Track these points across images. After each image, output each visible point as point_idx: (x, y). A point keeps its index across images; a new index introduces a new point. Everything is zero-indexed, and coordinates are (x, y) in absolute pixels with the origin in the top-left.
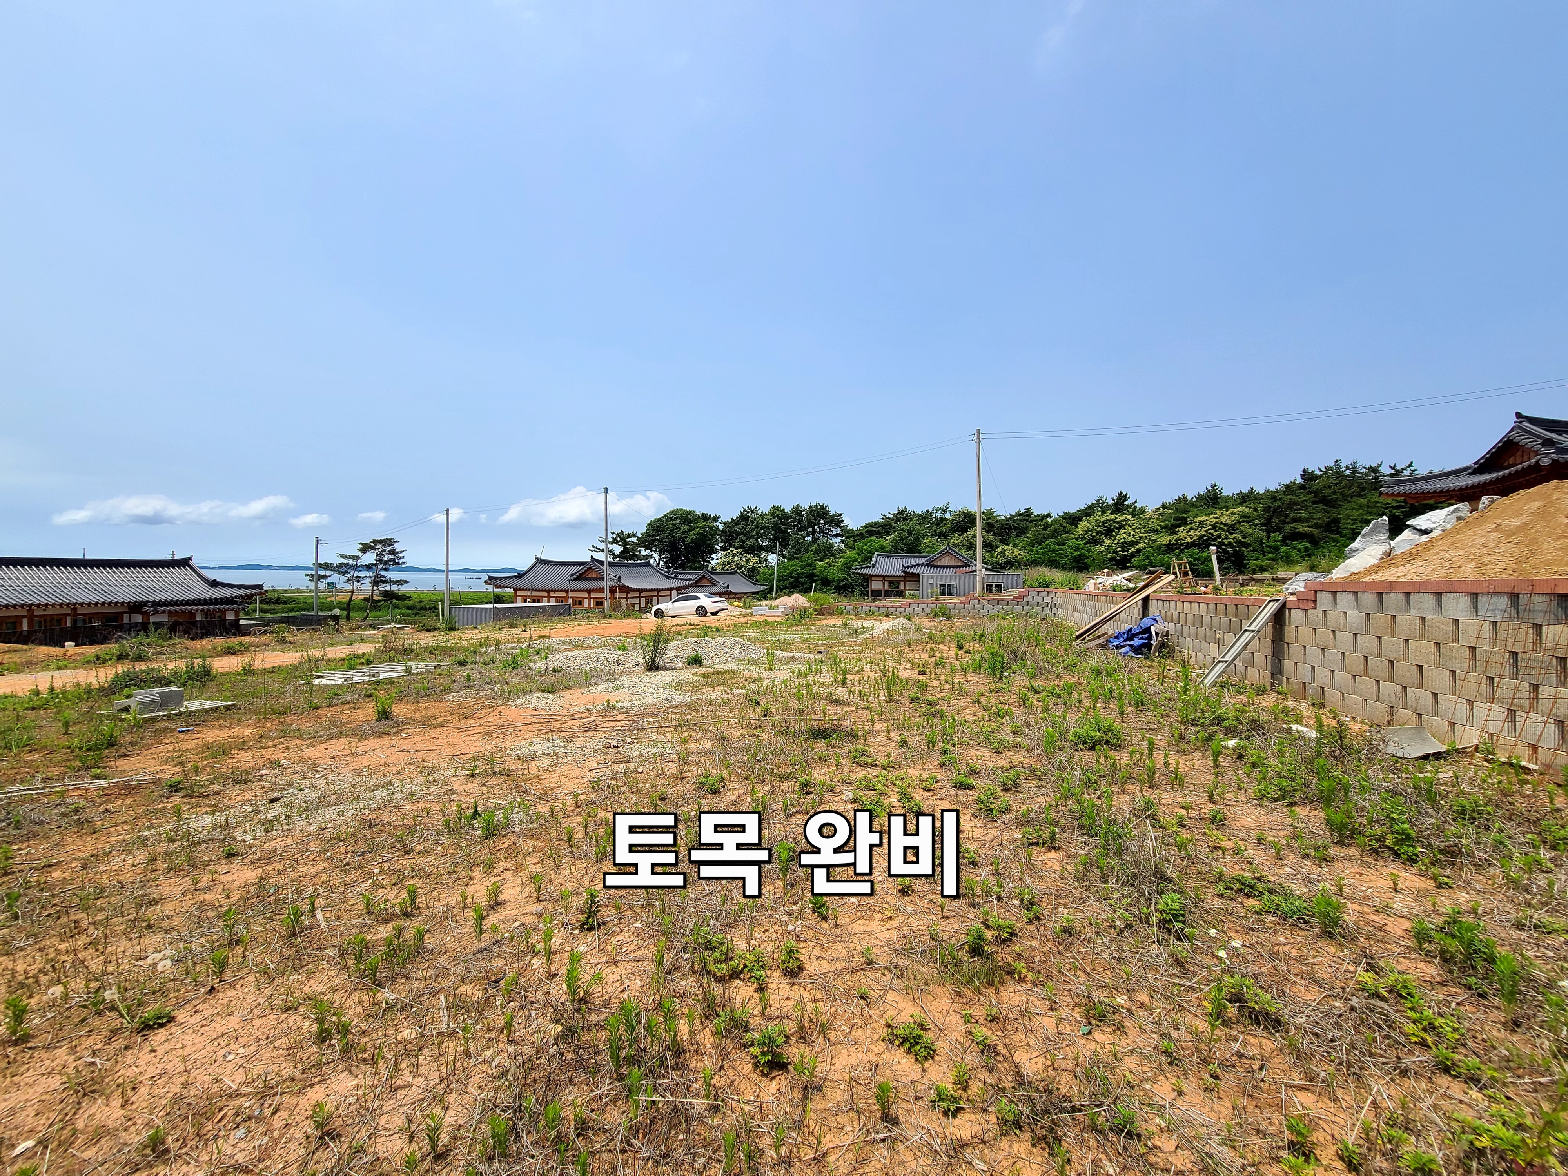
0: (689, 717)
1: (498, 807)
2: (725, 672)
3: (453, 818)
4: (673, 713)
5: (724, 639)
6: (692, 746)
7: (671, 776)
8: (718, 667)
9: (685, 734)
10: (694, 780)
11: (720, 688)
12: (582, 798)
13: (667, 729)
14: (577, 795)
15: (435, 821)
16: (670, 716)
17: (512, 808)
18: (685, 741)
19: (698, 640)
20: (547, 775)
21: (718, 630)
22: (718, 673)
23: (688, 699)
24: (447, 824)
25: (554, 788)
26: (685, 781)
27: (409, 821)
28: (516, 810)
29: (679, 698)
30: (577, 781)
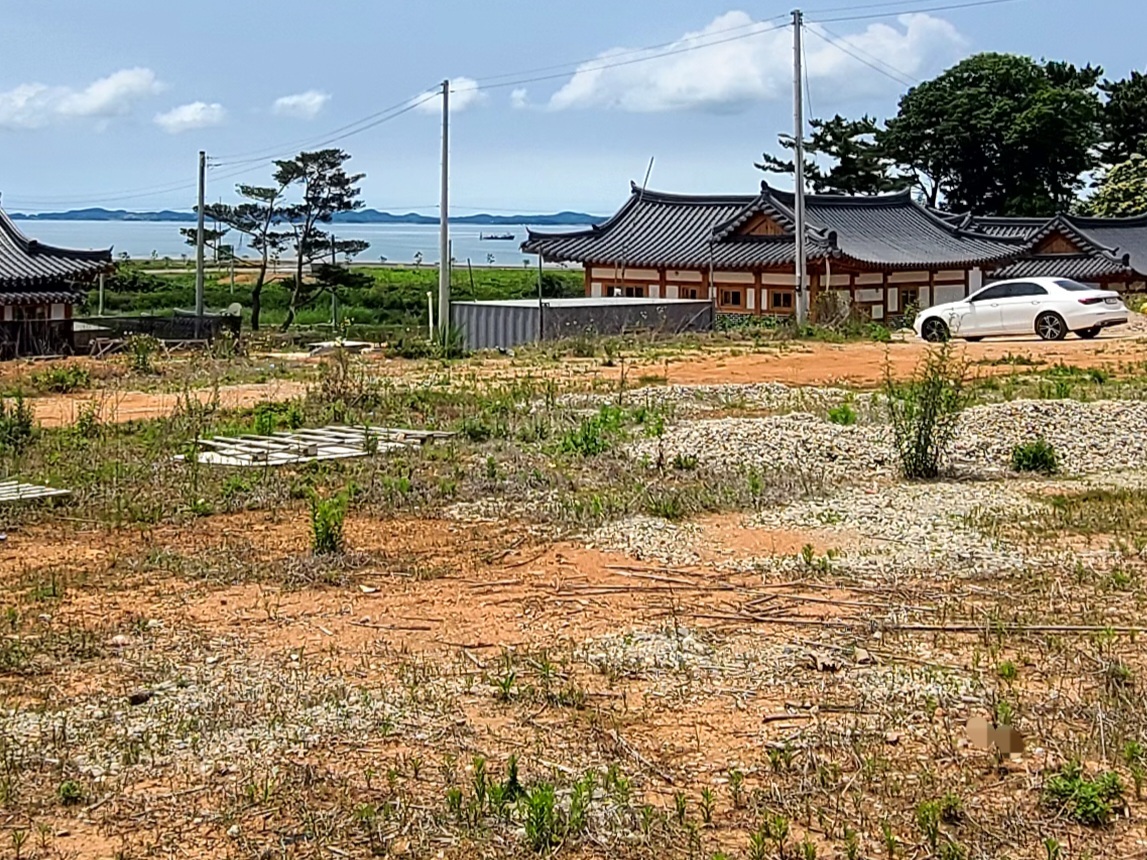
0: (1019, 610)
1: (559, 778)
2: (1122, 496)
3: (468, 790)
4: (975, 595)
5: (1116, 405)
6: (1029, 688)
7: (974, 761)
8: (1101, 481)
9: (1010, 656)
10: (1035, 781)
11: (1108, 539)
12: (749, 786)
13: (961, 637)
14: (736, 778)
15: (431, 792)
16: (968, 604)
17: (591, 785)
18: (1010, 674)
19: (1044, 404)
20: (666, 718)
21: (1099, 378)
22: (1099, 496)
23: (1015, 562)
24: (455, 800)
25: (681, 752)
26: (1013, 778)
27: (380, 783)
28: (599, 792)
29: (993, 558)
30: (735, 743)
